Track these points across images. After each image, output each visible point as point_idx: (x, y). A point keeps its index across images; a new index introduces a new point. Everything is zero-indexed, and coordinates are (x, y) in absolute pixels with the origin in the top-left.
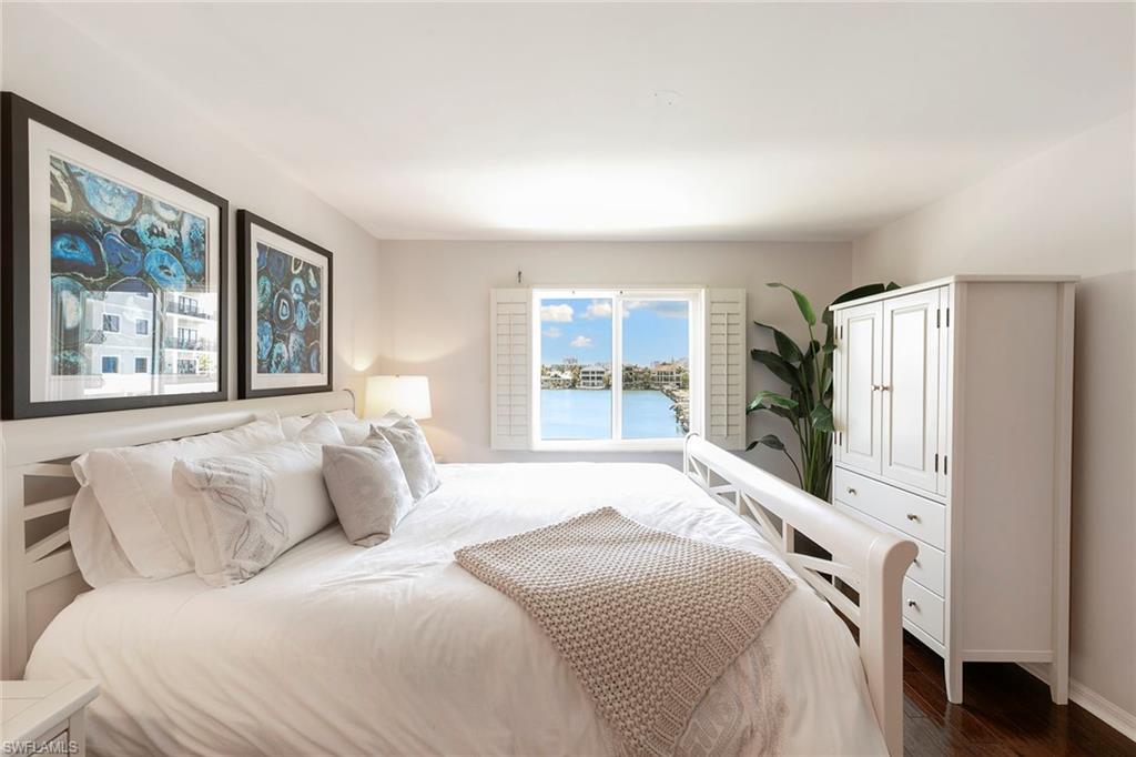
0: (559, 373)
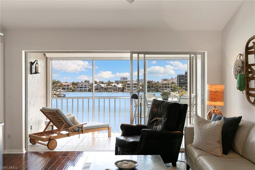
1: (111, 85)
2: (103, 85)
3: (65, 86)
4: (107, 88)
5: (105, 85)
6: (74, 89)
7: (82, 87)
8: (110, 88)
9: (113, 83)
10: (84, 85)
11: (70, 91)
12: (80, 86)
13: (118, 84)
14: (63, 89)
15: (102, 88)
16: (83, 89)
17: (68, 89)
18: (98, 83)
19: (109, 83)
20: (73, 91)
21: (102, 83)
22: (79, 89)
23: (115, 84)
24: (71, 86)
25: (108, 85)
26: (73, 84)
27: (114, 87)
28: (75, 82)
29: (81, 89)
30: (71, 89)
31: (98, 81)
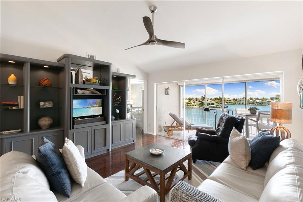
0: (271, 101)
1: (266, 101)
2: (258, 101)
3: (228, 101)
4: (262, 103)
5: (260, 100)
6: (234, 103)
7: (241, 102)
8: (265, 103)
9: (268, 99)
10: (242, 101)
11: (231, 104)
12: (239, 101)
13: (272, 100)
14: (226, 103)
15: (258, 102)
16: (242, 103)
17: (230, 103)
18: (254, 99)
19: (264, 99)
20: (234, 104)
21: (257, 99)
22: (238, 103)
23: (269, 100)
24: (232, 101)
25: (263, 101)
26: (234, 99)
27: (268, 102)
28: (235, 98)
29: (240, 103)
30: (232, 103)
31: (254, 98)
